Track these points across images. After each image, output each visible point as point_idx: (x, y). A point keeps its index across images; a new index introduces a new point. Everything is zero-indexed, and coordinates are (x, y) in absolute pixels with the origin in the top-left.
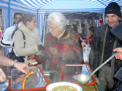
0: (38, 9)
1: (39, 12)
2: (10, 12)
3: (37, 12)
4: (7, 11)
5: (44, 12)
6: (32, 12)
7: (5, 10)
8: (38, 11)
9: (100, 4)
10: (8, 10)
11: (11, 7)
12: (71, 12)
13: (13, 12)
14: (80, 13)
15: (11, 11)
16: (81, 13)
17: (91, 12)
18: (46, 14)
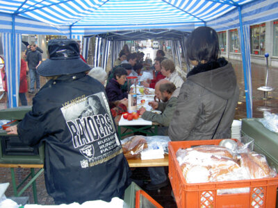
0: (71, 26)
1: (73, 31)
2: (15, 36)
3: (68, 32)
4: (10, 35)
5: (83, 31)
6: (58, 31)
7: (6, 35)
8: (70, 29)
9: (178, 12)
10: (12, 34)
11: (17, 28)
12: (133, 29)
13: (20, 35)
14: (148, 30)
15: (17, 35)
16: (151, 30)
17: (170, 29)
18: (85, 33)
